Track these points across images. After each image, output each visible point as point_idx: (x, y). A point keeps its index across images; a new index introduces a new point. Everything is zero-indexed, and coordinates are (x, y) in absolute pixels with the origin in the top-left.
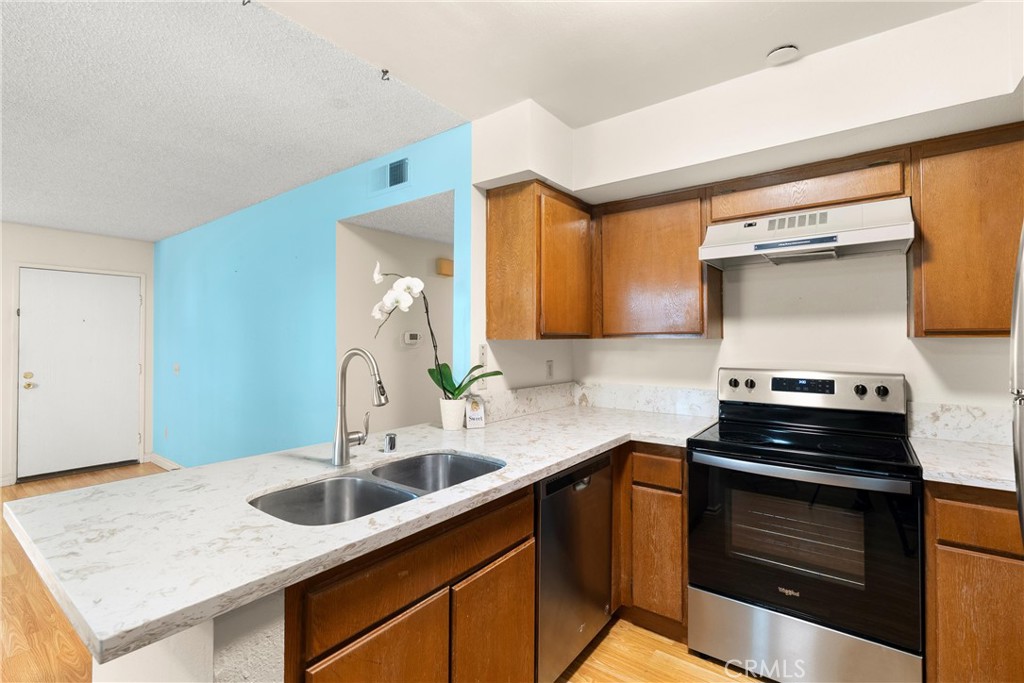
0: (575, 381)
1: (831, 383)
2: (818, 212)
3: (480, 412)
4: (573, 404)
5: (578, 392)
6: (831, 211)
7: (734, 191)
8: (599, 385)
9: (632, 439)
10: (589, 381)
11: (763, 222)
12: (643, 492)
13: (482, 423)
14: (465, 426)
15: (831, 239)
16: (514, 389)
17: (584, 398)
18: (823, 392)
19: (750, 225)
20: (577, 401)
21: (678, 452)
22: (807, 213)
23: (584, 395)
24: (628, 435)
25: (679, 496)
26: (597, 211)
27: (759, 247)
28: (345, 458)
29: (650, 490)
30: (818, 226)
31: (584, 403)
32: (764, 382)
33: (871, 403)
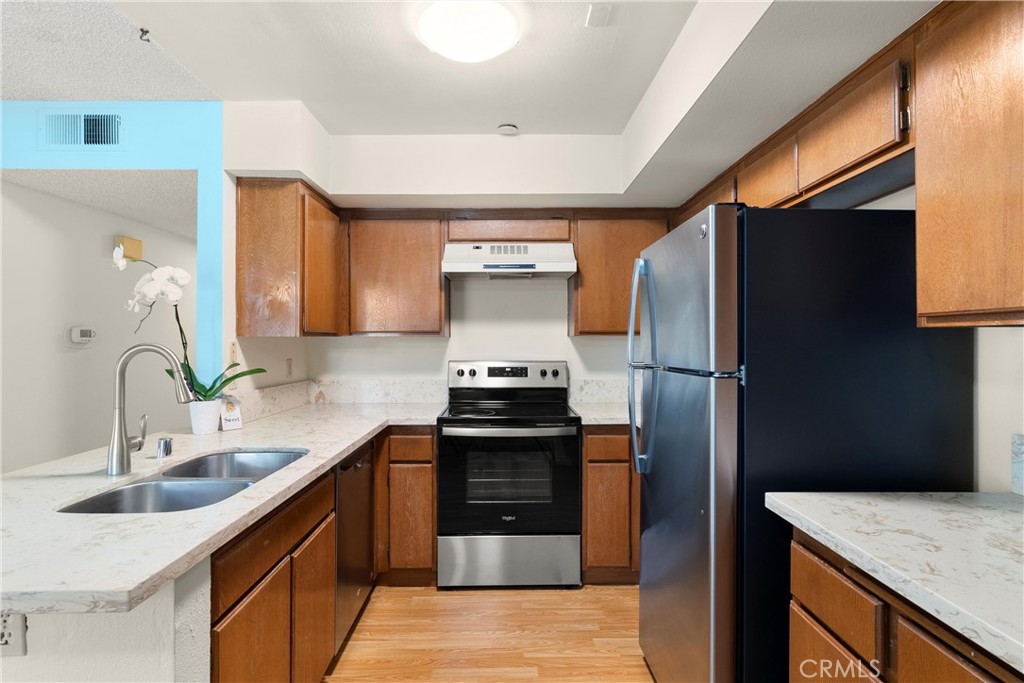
0: (311, 379)
1: (526, 369)
2: (522, 245)
3: (237, 412)
4: (309, 403)
5: (315, 390)
6: (530, 246)
7: (466, 219)
8: (338, 382)
9: (390, 424)
10: (326, 379)
11: (486, 246)
12: (400, 468)
13: (239, 424)
14: (220, 429)
15: (532, 266)
16: (261, 388)
17: (321, 395)
18: (521, 376)
19: (477, 248)
20: (313, 400)
21: (429, 430)
22: (515, 245)
23: (321, 393)
24: (387, 421)
25: (430, 465)
26: (347, 215)
27: (486, 266)
28: (124, 467)
29: (405, 466)
30: (522, 255)
31: (321, 401)
32: (482, 368)
33: (549, 382)
